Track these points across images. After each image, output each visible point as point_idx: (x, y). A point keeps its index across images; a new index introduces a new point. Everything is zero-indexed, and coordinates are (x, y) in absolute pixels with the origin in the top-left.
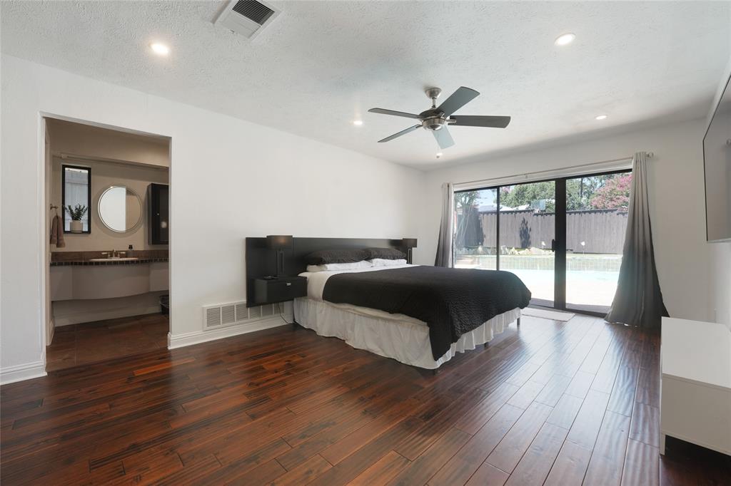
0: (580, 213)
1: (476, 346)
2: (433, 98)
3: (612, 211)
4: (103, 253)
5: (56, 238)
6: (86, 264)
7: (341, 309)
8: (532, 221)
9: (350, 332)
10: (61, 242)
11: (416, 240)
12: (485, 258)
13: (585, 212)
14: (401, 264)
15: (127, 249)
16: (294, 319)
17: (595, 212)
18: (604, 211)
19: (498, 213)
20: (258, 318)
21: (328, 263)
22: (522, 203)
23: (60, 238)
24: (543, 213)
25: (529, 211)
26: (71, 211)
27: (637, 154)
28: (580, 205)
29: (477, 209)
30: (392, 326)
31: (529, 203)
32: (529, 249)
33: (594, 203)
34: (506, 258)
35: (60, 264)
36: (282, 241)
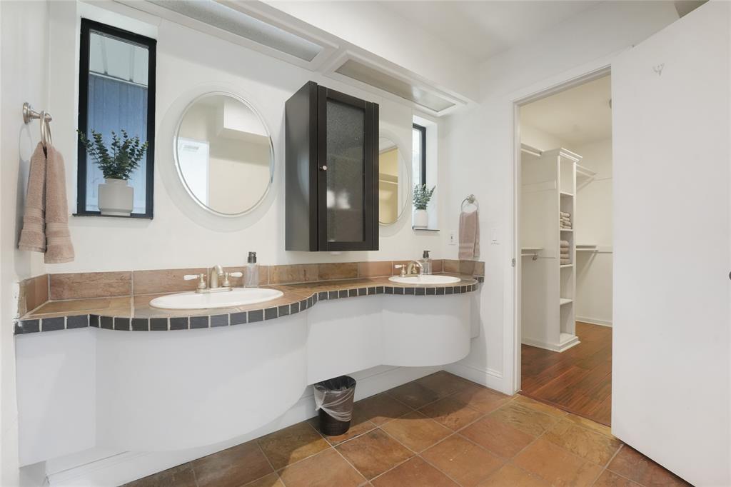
4: (188, 277)
5: (37, 228)
6: (140, 325)
10: (54, 241)
15: (243, 261)
23: (54, 227)
26: (103, 150)
35: (53, 325)
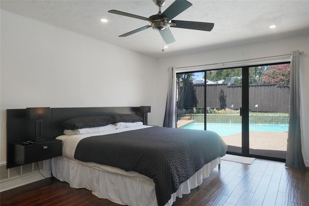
0: (255, 86)
1: (191, 190)
2: (160, 6)
3: (274, 85)
7: (89, 167)
8: (227, 91)
9: (95, 184)
11: (150, 107)
12: (197, 115)
13: (258, 86)
14: (139, 126)
16: (52, 174)
17: (264, 86)
18: (270, 85)
19: (205, 85)
20: (18, 176)
21: (81, 128)
22: (220, 79)
24: (233, 86)
25: (224, 85)
27: (294, 52)
28: (255, 81)
29: (192, 83)
30: (128, 180)
31: (225, 79)
32: (225, 109)
33: (264, 80)
34: (211, 116)
36: (40, 112)
